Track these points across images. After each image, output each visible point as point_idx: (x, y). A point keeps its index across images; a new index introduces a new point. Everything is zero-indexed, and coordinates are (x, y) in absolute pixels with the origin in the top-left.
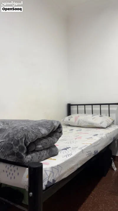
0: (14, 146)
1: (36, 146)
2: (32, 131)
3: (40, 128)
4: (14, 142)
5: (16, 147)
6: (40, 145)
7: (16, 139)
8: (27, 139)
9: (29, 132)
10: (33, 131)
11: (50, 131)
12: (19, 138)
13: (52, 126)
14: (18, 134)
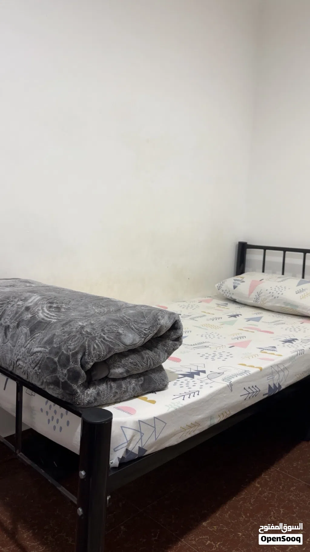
0: (58, 367)
1: (109, 369)
2: (101, 337)
3: (121, 332)
4: (59, 359)
5: (62, 370)
6: (119, 367)
7: (65, 352)
8: (86, 357)
9: (94, 339)
10: (104, 339)
11: (148, 338)
12: (71, 351)
13: (153, 326)
14: (70, 342)
